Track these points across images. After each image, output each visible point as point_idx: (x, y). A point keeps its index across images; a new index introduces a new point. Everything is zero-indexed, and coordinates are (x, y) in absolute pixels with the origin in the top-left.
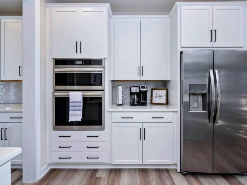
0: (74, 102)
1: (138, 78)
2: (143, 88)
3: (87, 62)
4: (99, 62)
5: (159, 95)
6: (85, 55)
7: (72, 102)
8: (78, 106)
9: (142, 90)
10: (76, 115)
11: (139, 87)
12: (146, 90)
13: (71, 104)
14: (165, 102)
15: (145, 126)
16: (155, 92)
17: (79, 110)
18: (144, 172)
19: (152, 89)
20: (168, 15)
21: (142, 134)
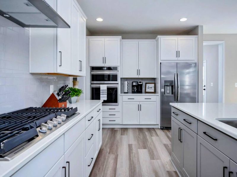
0: (103, 90)
1: (137, 77)
2: (140, 82)
3: (109, 69)
5: (150, 87)
6: (108, 65)
7: (102, 90)
8: (105, 92)
9: (139, 83)
10: (104, 97)
11: (138, 82)
12: (141, 83)
13: (101, 91)
14: (153, 91)
15: (141, 103)
16: (147, 85)
17: (105, 94)
18: (141, 130)
19: (146, 83)
20: (155, 39)
21: (139, 108)
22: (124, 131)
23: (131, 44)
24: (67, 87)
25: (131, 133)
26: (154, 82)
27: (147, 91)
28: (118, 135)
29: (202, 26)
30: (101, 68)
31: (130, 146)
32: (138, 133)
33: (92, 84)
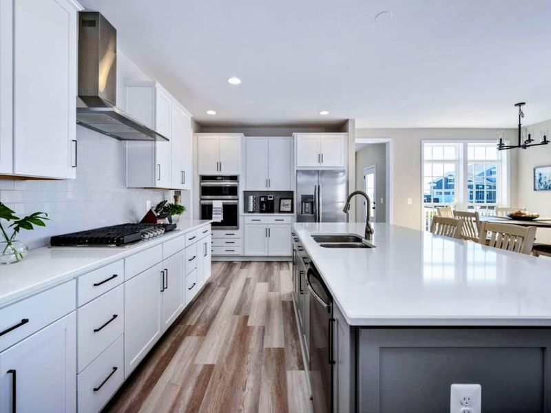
0: (217, 208)
1: (266, 189)
4: (234, 178)
5: (286, 204)
6: (224, 173)
7: (214, 208)
8: (220, 211)
9: (269, 199)
10: (218, 217)
11: (267, 197)
12: (273, 199)
13: (213, 210)
14: (289, 209)
15: (270, 226)
16: (283, 201)
17: (221, 214)
18: (269, 263)
19: (280, 199)
20: (291, 136)
21: (268, 233)
22: (246, 264)
23: (259, 143)
24: (167, 203)
25: (253, 268)
26: (290, 197)
27: (281, 210)
28: (236, 269)
29: (354, 120)
30: (214, 178)
31: (248, 280)
32: (263, 267)
33: (202, 199)
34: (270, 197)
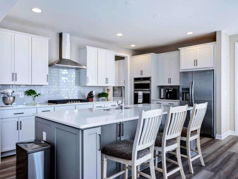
4: (148, 79)
7: (139, 95)
10: (140, 100)
33: (135, 91)
34: (171, 90)
